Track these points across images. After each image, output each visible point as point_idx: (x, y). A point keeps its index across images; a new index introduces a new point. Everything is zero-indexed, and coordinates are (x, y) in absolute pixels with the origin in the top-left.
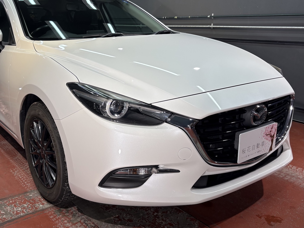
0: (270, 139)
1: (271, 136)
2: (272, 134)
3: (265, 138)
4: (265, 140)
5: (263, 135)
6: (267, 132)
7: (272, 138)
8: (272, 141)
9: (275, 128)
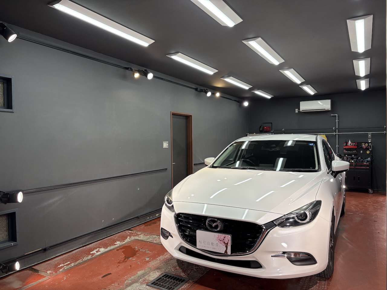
0: (224, 244)
1: (224, 243)
2: (226, 242)
3: (219, 242)
4: (219, 243)
5: (216, 239)
6: (219, 238)
7: (226, 245)
8: (227, 247)
9: (227, 239)
